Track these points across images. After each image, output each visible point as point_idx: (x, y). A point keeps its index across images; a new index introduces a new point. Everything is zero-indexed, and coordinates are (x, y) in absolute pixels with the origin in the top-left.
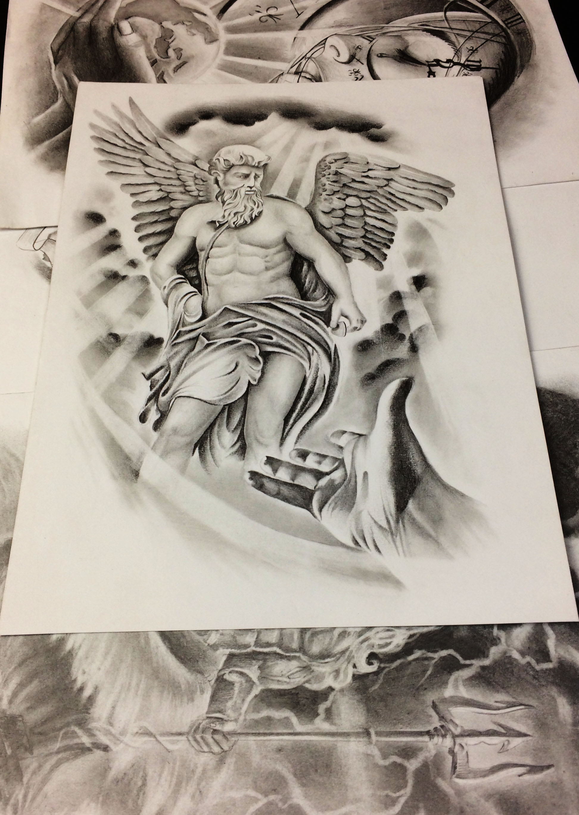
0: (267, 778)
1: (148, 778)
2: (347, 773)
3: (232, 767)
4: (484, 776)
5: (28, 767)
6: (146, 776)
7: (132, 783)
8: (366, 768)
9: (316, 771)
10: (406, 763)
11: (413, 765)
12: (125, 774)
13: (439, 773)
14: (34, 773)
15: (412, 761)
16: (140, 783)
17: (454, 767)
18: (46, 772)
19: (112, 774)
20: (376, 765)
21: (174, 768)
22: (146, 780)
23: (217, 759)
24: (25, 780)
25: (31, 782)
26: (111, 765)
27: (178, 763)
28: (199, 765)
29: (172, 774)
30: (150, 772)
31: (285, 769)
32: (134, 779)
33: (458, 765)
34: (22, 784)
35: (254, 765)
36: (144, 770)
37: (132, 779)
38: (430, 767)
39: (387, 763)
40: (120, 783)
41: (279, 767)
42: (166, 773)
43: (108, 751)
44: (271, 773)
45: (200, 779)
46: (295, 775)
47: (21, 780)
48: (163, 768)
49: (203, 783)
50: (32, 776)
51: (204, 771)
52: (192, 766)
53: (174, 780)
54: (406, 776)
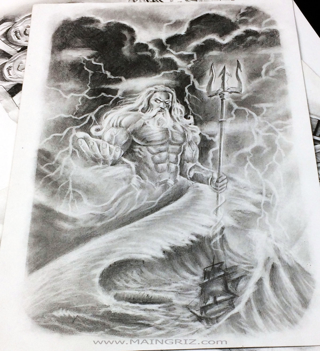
0: (239, 161)
1: (238, 210)
2: (238, 131)
3: (234, 175)
4: (241, 83)
5: (230, 264)
6: (237, 210)
7: (239, 216)
8: (236, 123)
9: (237, 142)
10: (235, 109)
11: (236, 107)
12: (235, 219)
13: (240, 98)
14: (233, 260)
15: (234, 107)
16: (240, 213)
17: (237, 92)
18: (233, 255)
19: (235, 225)
20: (235, 120)
21: (234, 199)
22: (238, 211)
23: (230, 181)
24: (236, 264)
25: (238, 261)
26: (231, 226)
27: (232, 197)
28: (233, 188)
29: (237, 199)
30: (235, 208)
31: (236, 154)
32: (238, 215)
33: (236, 91)
34: (239, 265)
35: (233, 166)
36: (233, 211)
37: (238, 216)
38: (237, 101)
39: (234, 116)
40: (240, 222)
41: (235, 156)
42: (235, 202)
43: (224, 227)
44: (237, 160)
45: (239, 188)
46: (238, 150)
47: (237, 266)
48: (233, 203)
49: (241, 186)
50: (235, 261)
51: (236, 186)
52: (233, 191)
53: (239, 198)
54: (240, 109)
